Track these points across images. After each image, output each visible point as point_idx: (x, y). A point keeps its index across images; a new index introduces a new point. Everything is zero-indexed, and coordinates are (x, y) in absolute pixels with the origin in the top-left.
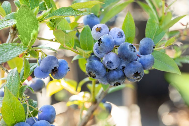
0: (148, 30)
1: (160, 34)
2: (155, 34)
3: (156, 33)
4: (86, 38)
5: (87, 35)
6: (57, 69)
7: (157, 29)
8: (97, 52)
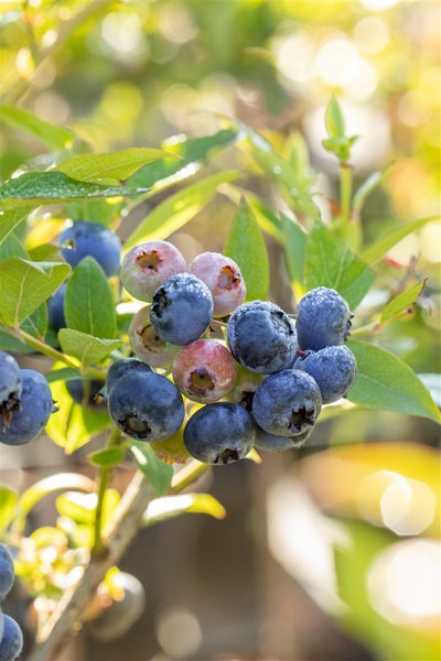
0: (313, 267)
1: (358, 280)
2: (337, 282)
3: (341, 280)
4: (89, 304)
5: (89, 291)
6: (18, 401)
7: (345, 263)
8: (143, 345)
